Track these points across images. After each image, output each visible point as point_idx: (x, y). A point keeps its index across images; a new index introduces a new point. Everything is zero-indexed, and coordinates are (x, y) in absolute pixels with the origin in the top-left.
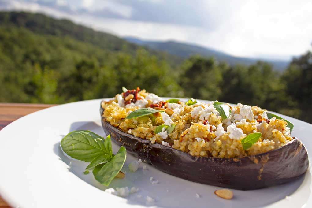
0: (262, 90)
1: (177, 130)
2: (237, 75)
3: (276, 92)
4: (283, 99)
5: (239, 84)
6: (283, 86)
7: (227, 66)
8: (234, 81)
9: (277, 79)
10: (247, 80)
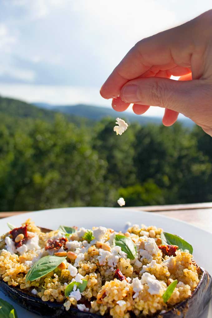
0: (174, 147)
1: (90, 288)
2: (149, 134)
3: (188, 148)
4: (195, 155)
5: (152, 143)
6: (194, 142)
7: (139, 127)
8: (147, 141)
9: (187, 136)
10: (159, 138)
